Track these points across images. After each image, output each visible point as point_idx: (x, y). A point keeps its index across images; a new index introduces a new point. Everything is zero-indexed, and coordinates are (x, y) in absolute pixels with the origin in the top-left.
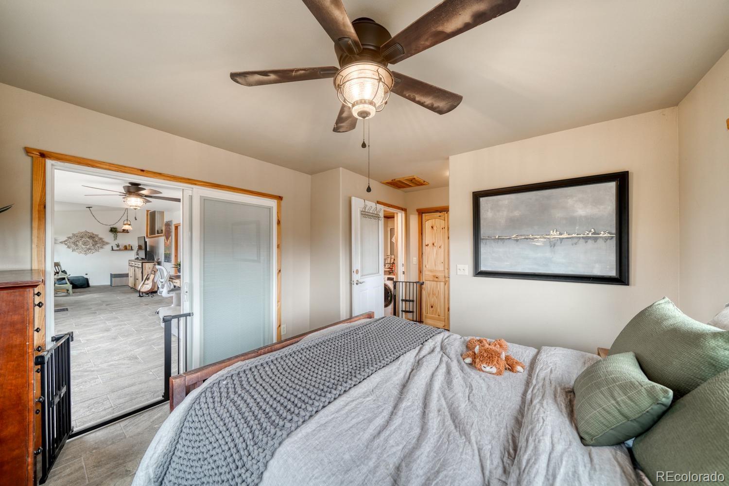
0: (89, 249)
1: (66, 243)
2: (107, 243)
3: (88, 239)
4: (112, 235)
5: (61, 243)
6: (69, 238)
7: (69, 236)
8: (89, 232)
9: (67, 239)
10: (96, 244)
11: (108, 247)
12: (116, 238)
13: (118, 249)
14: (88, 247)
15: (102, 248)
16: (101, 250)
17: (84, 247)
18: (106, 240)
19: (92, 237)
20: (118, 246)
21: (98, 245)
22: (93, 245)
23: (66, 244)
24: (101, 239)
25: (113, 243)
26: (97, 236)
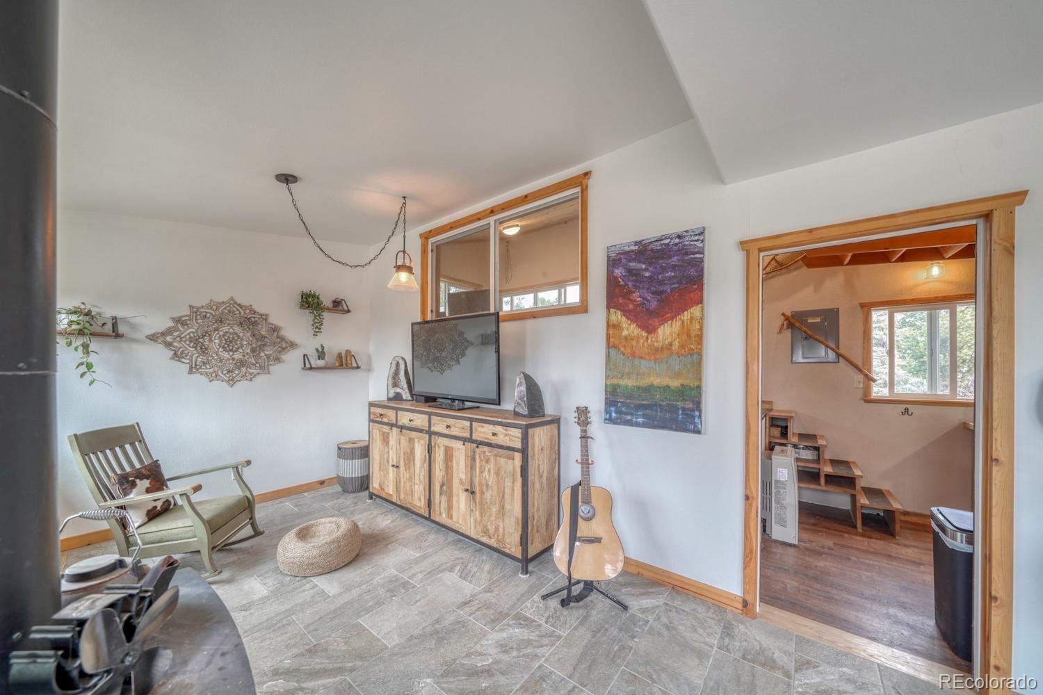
0: (241, 364)
1: (169, 339)
2: (293, 345)
3: (237, 329)
4: (307, 317)
5: (153, 338)
6: (178, 321)
7: (177, 314)
8: (243, 303)
9: (172, 324)
10: (262, 347)
11: (293, 359)
12: (317, 328)
13: (321, 363)
14: (237, 356)
15: (278, 360)
16: (275, 368)
17: (226, 355)
18: (289, 333)
19: (251, 320)
20: (321, 354)
21: (269, 351)
22: (253, 350)
23: (168, 345)
24: (275, 329)
25: (309, 344)
26: (265, 317)
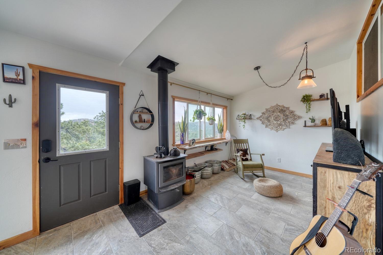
0: (280, 125)
1: (261, 118)
2: (299, 117)
3: (279, 114)
4: (303, 106)
5: (258, 119)
6: (263, 113)
7: (262, 112)
8: (280, 105)
9: (261, 114)
10: (286, 119)
11: (300, 123)
12: (309, 110)
13: (313, 124)
14: (279, 122)
15: (293, 123)
16: (292, 126)
17: (275, 122)
18: (298, 113)
19: (283, 110)
20: (313, 120)
21: (289, 120)
22: (284, 120)
23: (261, 120)
24: (292, 112)
25: (307, 117)
26: (288, 108)
